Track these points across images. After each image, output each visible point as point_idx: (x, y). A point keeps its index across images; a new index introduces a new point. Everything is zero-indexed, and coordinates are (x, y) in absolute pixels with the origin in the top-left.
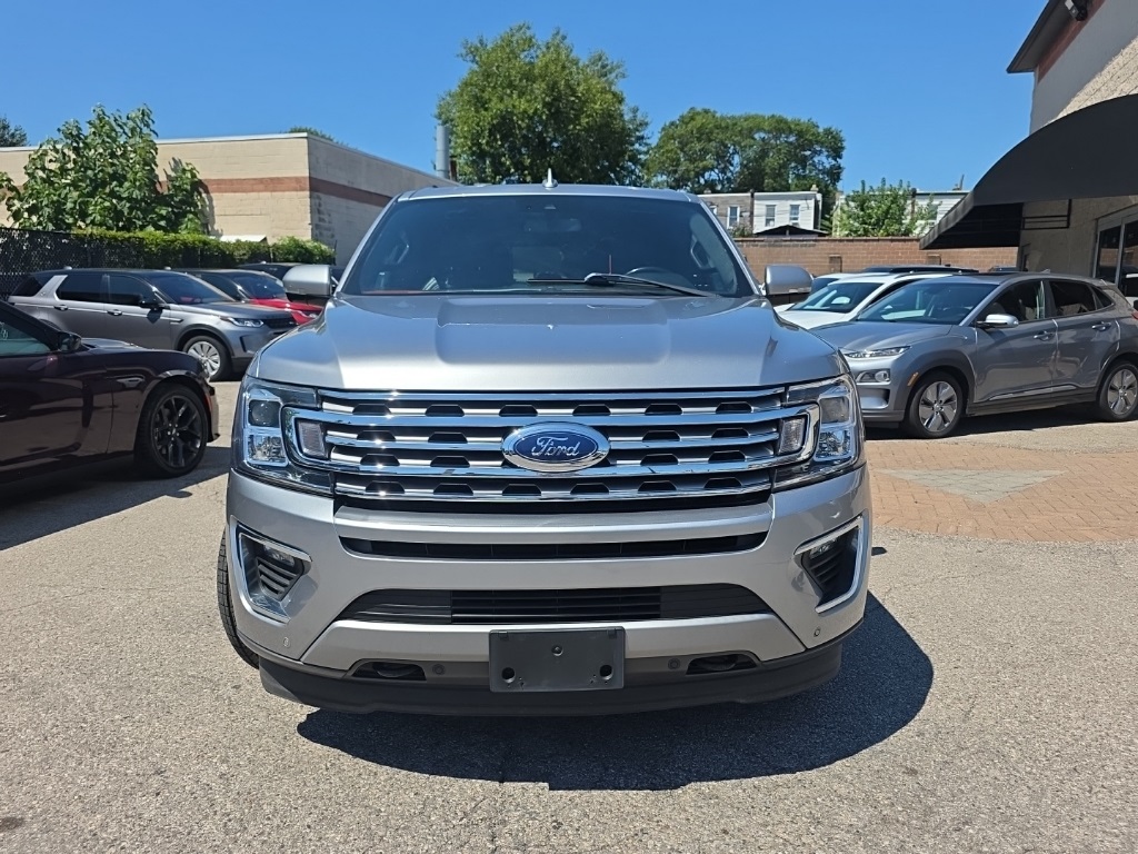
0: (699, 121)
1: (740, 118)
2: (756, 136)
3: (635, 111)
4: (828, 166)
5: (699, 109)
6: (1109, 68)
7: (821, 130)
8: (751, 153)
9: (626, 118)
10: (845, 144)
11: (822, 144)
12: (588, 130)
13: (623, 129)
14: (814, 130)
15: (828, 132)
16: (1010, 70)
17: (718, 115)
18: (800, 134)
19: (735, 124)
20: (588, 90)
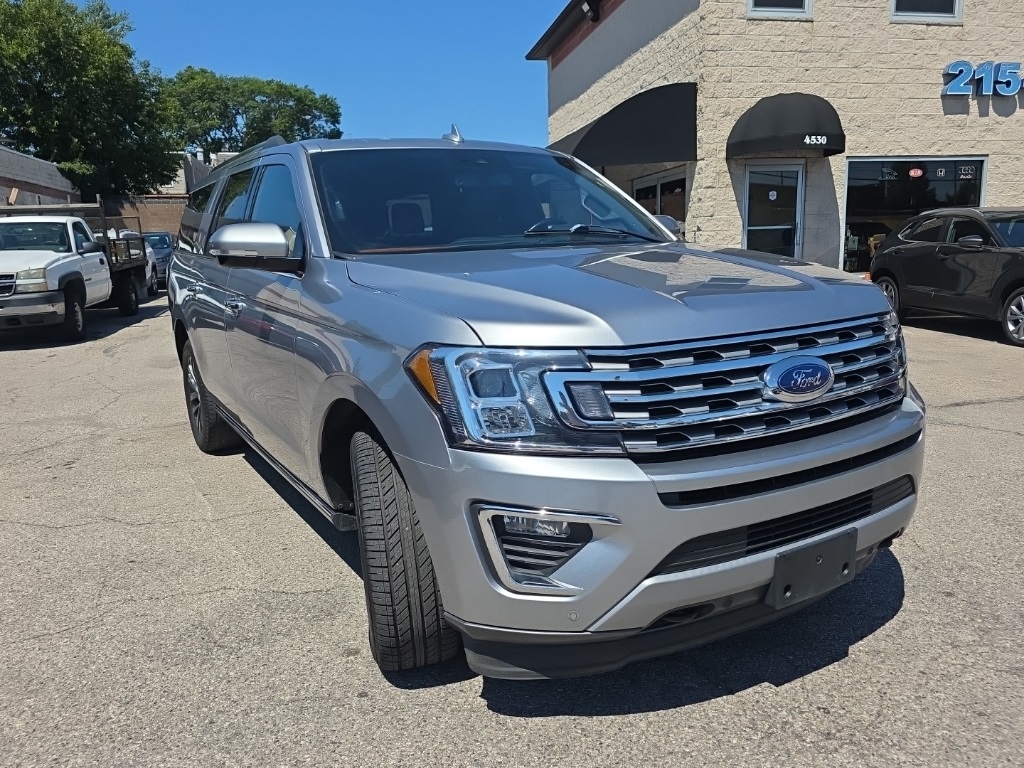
0: (199, 80)
1: (240, 80)
2: (257, 98)
3: (146, 65)
4: (328, 130)
5: (197, 69)
6: (629, 62)
7: (317, 96)
8: (256, 113)
9: (137, 72)
10: (341, 110)
11: (321, 110)
12: (98, 81)
13: (136, 82)
14: (311, 96)
15: (324, 98)
16: (529, 57)
17: (218, 76)
18: (299, 100)
19: (235, 86)
20: (93, 39)
